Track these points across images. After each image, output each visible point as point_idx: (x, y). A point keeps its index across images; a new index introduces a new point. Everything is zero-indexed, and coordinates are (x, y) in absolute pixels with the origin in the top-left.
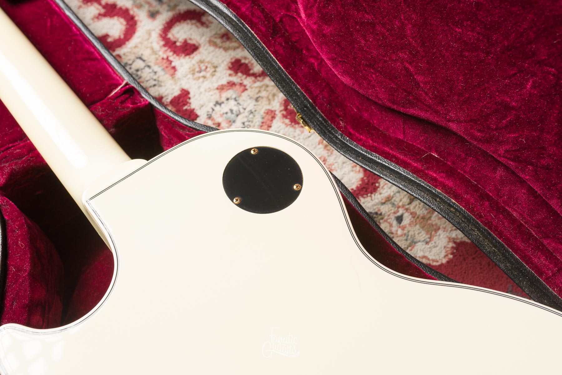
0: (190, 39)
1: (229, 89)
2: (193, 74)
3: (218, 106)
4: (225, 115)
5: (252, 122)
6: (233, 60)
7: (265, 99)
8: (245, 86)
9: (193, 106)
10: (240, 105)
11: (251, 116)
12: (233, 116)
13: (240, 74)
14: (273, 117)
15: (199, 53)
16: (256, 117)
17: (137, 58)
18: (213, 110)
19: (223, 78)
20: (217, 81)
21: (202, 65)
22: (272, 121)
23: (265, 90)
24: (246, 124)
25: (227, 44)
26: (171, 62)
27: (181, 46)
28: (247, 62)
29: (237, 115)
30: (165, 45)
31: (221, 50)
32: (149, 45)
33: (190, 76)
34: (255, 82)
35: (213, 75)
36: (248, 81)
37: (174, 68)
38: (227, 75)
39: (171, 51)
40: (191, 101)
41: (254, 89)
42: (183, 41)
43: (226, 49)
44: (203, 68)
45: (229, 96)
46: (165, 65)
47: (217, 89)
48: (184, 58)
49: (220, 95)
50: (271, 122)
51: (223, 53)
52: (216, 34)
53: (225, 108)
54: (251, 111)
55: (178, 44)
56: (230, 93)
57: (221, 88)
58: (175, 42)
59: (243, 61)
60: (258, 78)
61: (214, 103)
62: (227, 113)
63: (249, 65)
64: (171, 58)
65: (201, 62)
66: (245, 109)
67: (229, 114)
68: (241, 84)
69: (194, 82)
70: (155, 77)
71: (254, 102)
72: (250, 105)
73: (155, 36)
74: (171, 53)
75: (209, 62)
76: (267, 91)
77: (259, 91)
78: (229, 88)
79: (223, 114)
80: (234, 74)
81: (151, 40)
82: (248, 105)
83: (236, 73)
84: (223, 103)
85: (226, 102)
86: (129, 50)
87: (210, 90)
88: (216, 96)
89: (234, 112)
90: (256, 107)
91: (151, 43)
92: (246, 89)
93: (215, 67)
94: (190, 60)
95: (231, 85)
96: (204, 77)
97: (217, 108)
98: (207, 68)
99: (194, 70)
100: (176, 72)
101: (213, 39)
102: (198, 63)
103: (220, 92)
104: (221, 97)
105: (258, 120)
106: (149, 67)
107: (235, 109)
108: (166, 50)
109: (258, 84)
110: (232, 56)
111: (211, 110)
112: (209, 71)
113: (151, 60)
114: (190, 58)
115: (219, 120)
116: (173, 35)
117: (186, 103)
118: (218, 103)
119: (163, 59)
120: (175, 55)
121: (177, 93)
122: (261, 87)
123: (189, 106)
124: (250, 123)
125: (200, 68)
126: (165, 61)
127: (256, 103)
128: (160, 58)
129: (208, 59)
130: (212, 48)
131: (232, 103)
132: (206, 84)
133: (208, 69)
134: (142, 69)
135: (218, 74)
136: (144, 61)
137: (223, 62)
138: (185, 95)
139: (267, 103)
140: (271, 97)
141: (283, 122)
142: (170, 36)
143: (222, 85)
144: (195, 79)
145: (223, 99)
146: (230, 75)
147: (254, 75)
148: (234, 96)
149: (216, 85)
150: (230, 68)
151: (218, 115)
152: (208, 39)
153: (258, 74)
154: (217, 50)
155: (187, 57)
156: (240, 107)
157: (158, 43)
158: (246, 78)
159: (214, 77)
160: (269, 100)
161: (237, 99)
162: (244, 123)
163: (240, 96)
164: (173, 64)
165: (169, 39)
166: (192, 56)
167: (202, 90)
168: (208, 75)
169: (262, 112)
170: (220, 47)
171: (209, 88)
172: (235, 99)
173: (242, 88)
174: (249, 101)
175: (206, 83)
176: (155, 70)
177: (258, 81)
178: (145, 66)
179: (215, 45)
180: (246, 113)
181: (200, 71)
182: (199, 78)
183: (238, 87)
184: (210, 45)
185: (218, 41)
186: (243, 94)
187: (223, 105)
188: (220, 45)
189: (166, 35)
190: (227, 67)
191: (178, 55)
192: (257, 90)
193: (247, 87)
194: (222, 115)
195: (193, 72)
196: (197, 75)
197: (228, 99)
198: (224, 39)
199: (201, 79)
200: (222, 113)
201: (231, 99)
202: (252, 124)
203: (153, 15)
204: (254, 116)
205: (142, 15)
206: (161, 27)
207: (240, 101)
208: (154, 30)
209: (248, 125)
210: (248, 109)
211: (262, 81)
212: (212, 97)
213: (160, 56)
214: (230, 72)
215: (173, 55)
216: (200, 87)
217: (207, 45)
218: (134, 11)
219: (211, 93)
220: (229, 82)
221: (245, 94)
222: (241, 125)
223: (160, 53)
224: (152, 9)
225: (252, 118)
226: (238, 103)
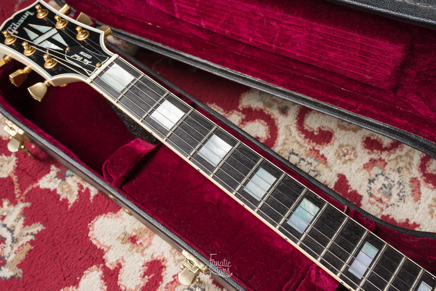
0: (323, 127)
1: (373, 166)
2: (340, 159)
3: (372, 184)
4: (381, 191)
5: (405, 192)
6: (365, 139)
7: (404, 169)
8: (384, 160)
9: (354, 188)
10: (388, 179)
11: (401, 187)
12: (388, 189)
13: (375, 151)
14: (419, 184)
15: (336, 138)
16: (406, 187)
17: (290, 154)
18: (370, 188)
19: (365, 157)
20: (361, 161)
21: (343, 149)
22: (419, 188)
23: (401, 161)
24: (401, 194)
26: (318, 151)
27: (318, 135)
28: (375, 138)
29: (390, 189)
30: (306, 138)
31: (351, 132)
32: (294, 140)
33: (338, 161)
34: (389, 155)
35: (356, 157)
36: (384, 156)
37: (323, 156)
38: (366, 153)
39: (313, 142)
40: (350, 183)
41: (392, 161)
42: (318, 130)
43: (355, 131)
44: (345, 151)
45: (376, 173)
46: (315, 155)
47: (364, 168)
48: (326, 146)
49: (369, 173)
51: (354, 133)
53: (378, 185)
54: (399, 182)
55: (316, 134)
56: (376, 170)
57: (367, 167)
58: (312, 133)
59: (372, 138)
60: (391, 151)
61: (368, 181)
62: (382, 188)
63: (378, 140)
64: (316, 148)
65: (341, 146)
66: (393, 182)
67: (384, 189)
68: (380, 159)
69: (345, 166)
70: (312, 168)
71: (398, 174)
74: (314, 144)
75: (347, 145)
76: (403, 161)
77: (397, 163)
78: (372, 165)
79: (379, 189)
80: (371, 152)
81: (293, 135)
82: (395, 178)
83: (372, 150)
84: (374, 180)
85: (376, 178)
86: (281, 148)
88: (366, 175)
89: (387, 186)
90: (401, 178)
91: (294, 137)
92: (386, 163)
93: (353, 149)
95: (373, 162)
96: (350, 160)
97: (372, 185)
98: (348, 151)
99: (339, 155)
100: (327, 161)
101: (340, 124)
102: (339, 147)
103: (368, 170)
104: (370, 175)
105: (408, 190)
106: (303, 159)
107: (386, 183)
108: (309, 141)
109: (392, 157)
110: (362, 136)
111: (369, 189)
112: (351, 154)
113: (302, 152)
114: (331, 145)
115: (379, 196)
116: (307, 125)
117: (348, 187)
118: (371, 181)
119: (311, 150)
120: (318, 145)
121: (336, 179)
122: (396, 159)
123: (351, 189)
124: (404, 194)
125: (343, 152)
126: (314, 152)
127: (400, 175)
128: (308, 149)
129: (345, 144)
130: (343, 132)
131: (381, 178)
132: (354, 166)
133: (350, 152)
134: (299, 163)
135: (359, 155)
136: (297, 155)
137: (357, 142)
138: (342, 179)
139: (408, 172)
140: (408, 166)
141: (428, 187)
142: (306, 128)
143: (367, 164)
145: (373, 176)
146: (369, 153)
147: (386, 149)
148: (380, 172)
149: (361, 165)
150: (366, 148)
151: (376, 192)
152: (336, 124)
153: (389, 148)
154: (348, 132)
155: (329, 144)
156: (389, 180)
157: (301, 137)
158: (381, 153)
159: (358, 158)
160: (408, 169)
161: (383, 173)
162: (398, 195)
163: (384, 170)
164: (321, 153)
165: (307, 130)
166: (332, 142)
168: (352, 157)
169: (408, 180)
170: (349, 130)
171: (358, 169)
173: (383, 162)
174: (394, 174)
175: (354, 164)
176: (310, 162)
177: (392, 153)
178: (300, 160)
179: (344, 128)
180: (397, 186)
181: (345, 155)
182: (345, 162)
183: (379, 163)
184: (341, 130)
185: (346, 124)
186: (386, 168)
187: (375, 182)
188: (348, 127)
189: (303, 127)
190: (362, 147)
191: (320, 144)
192: (395, 163)
193: (386, 161)
194: (379, 191)
195: (339, 157)
196: (343, 159)
197: (377, 176)
199: (349, 162)
200: (378, 188)
201: (379, 175)
202: (406, 194)
203: (284, 111)
204: (404, 186)
205: (275, 113)
206: (296, 121)
207: (387, 175)
208: (291, 125)
209: (403, 196)
210: (396, 182)
211: (395, 153)
212: (364, 176)
213: (307, 148)
214: (367, 151)
215: (317, 144)
216: (351, 169)
217: (338, 129)
218: (268, 111)
219: (362, 174)
220: (371, 160)
221: (387, 167)
222: (398, 197)
223: (306, 145)
224: (281, 106)
225: (403, 189)
226: (386, 177)
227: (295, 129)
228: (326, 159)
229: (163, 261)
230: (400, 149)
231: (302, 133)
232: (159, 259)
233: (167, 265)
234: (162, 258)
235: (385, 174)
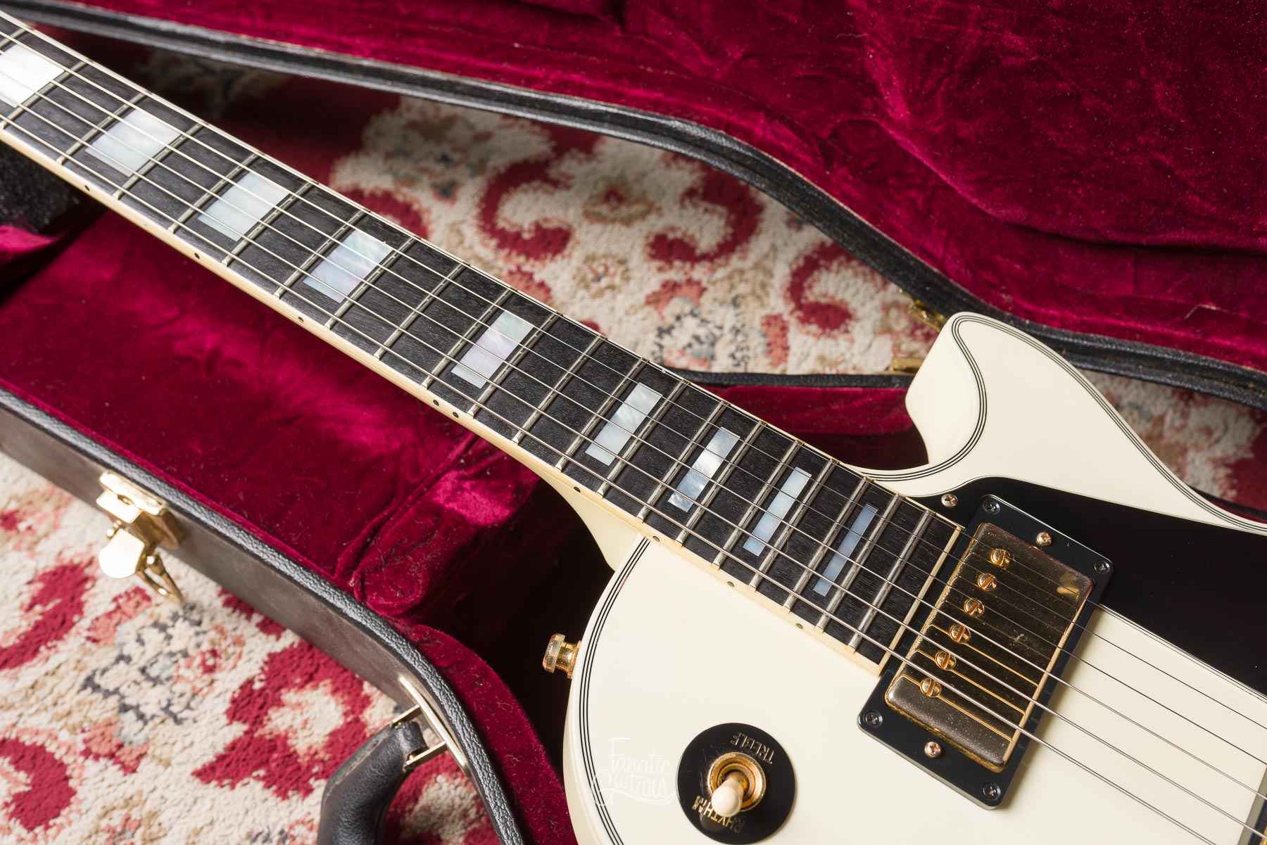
0: (546, 220)
1: (671, 297)
2: (587, 287)
3: (667, 337)
4: (689, 351)
5: (748, 348)
6: (651, 239)
7: (750, 299)
8: (698, 283)
10: (708, 322)
11: (740, 338)
12: (705, 347)
13: (677, 263)
14: (784, 329)
15: (578, 243)
16: (752, 336)
18: (661, 347)
19: (649, 279)
21: (595, 265)
22: (784, 336)
23: (741, 281)
24: (738, 355)
25: (624, 211)
26: (530, 276)
27: (532, 239)
28: (679, 235)
29: (713, 344)
30: (501, 246)
31: (617, 226)
33: (581, 293)
34: (713, 271)
35: (627, 279)
36: (699, 273)
37: (542, 285)
38: (654, 270)
39: (519, 254)
41: (719, 284)
42: (533, 228)
43: (627, 222)
44: (601, 270)
45: (677, 311)
46: (521, 284)
47: (648, 303)
48: (552, 260)
49: (660, 313)
50: (785, 339)
51: (624, 229)
52: (591, 197)
53: (682, 336)
54: (734, 327)
55: (526, 236)
56: (677, 305)
57: (654, 300)
58: (518, 235)
59: (671, 236)
60: (718, 261)
61: (656, 333)
62: (690, 345)
63: (687, 240)
64: (526, 268)
65: (590, 259)
66: (721, 328)
67: (696, 346)
68: (689, 281)
69: (597, 302)
71: (731, 312)
72: (728, 317)
73: (471, 232)
74: (522, 259)
75: (605, 256)
76: (747, 281)
77: (732, 287)
78: (668, 295)
79: (684, 348)
80: (667, 266)
81: (467, 244)
82: (724, 319)
83: (670, 262)
84: (672, 327)
85: (677, 324)
87: (633, 310)
88: (652, 318)
89: (703, 338)
90: (740, 318)
91: (471, 247)
92: (704, 289)
93: (622, 262)
94: (566, 260)
95: (671, 288)
96: (612, 287)
97: (667, 340)
98: (607, 268)
99: (583, 279)
100: (552, 293)
101: (590, 209)
102: (585, 262)
103: (656, 308)
104: (663, 318)
105: (757, 343)
107: (702, 332)
108: (509, 255)
109: (721, 273)
110: (645, 232)
111: (656, 348)
112: (615, 274)
114: (563, 257)
115: (682, 363)
116: (505, 219)
118: (663, 331)
119: (511, 273)
120: (532, 261)
122: (730, 277)
124: (745, 353)
125: (594, 271)
126: (518, 276)
127: (738, 311)
128: (503, 273)
129: (601, 252)
130: (598, 228)
131: (691, 324)
132: (623, 301)
133: (612, 270)
135: (635, 274)
137: (632, 247)
139: (758, 304)
140: (759, 291)
141: (808, 333)
142: (501, 224)
143: (654, 293)
144: (595, 296)
145: (670, 320)
146: (660, 269)
147: (705, 257)
148: (687, 309)
149: (641, 297)
150: (653, 257)
151: (676, 354)
152: (580, 211)
153: (712, 254)
154: (609, 227)
155: (558, 257)
156: (711, 326)
157: (486, 246)
158: (692, 267)
159: (632, 283)
160: (759, 297)
161: (696, 312)
162: (733, 356)
163: (698, 305)
164: (537, 278)
165: (503, 230)
166: (566, 252)
167: (620, 313)
168: (617, 280)
169: (757, 323)
170: (613, 221)
171: (632, 306)
172: (693, 314)
173: (695, 289)
174: (722, 310)
175: (620, 297)
177: (720, 266)
179: (601, 219)
180: (728, 336)
181: (598, 278)
182: (600, 293)
183: (685, 289)
184: (592, 223)
185: (604, 209)
186: (703, 300)
187: (675, 332)
188: (611, 216)
189: (494, 225)
190: (645, 256)
191: (537, 258)
192: (726, 285)
193: (704, 284)
194: (683, 352)
195: (584, 283)
196: (595, 286)
197: (678, 318)
198: (614, 202)
199: (608, 294)
200: (680, 346)
201: (685, 315)
202: (751, 353)
203: (447, 192)
204: (747, 336)
205: (423, 198)
206: (475, 212)
207: (704, 316)
208: (463, 222)
209: (743, 358)
210: (727, 326)
211: (727, 263)
212: (647, 322)
213: (501, 270)
214: (656, 264)
215: (527, 259)
216: (612, 309)
217: (585, 223)
218: (404, 194)
219: (640, 315)
220: (665, 285)
221: (706, 300)
222: (731, 361)
223: (500, 263)
224: (439, 181)
225: (743, 341)
226: (703, 321)
227: (474, 229)
228: (548, 290)
229: (90, 563)
230: (741, 255)
231: (492, 237)
232: (76, 561)
233: (97, 574)
234: (86, 560)
235: (700, 313)
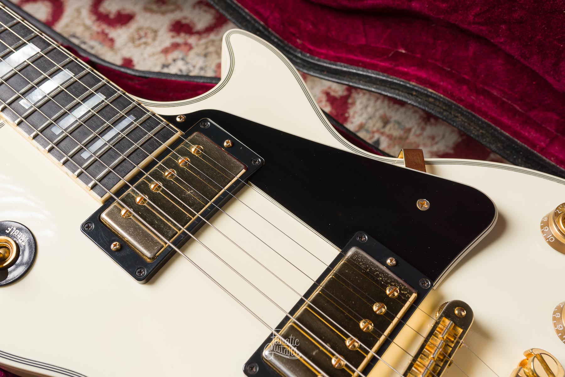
0: (124, 10)
1: (174, 50)
2: (133, 42)
6: (173, 23)
7: (214, 54)
8: (190, 45)
10: (189, 64)
13: (183, 35)
15: (136, 21)
19: (166, 41)
20: (160, 45)
21: (141, 32)
25: (164, 8)
26: (107, 35)
27: (114, 18)
28: (187, 22)
30: (97, 20)
31: (158, 15)
32: (80, 23)
33: (130, 45)
34: (199, 39)
35: (154, 39)
36: (192, 40)
37: (111, 40)
38: (170, 37)
39: (105, 24)
41: (200, 46)
42: (116, 13)
43: (164, 13)
44: (143, 34)
45: (175, 57)
46: (101, 38)
47: (162, 52)
48: (120, 28)
49: (166, 57)
51: (161, 16)
55: (112, 16)
56: (176, 54)
57: (166, 51)
59: (183, 22)
60: (203, 35)
63: (190, 24)
64: (106, 31)
65: (139, 29)
68: (186, 44)
69: (136, 50)
71: (203, 59)
72: (200, 62)
73: (85, 12)
74: (106, 26)
75: (147, 28)
77: (206, 48)
80: (177, 36)
81: (81, 17)
82: (197, 62)
83: (179, 34)
84: (170, 64)
85: (173, 63)
87: (154, 54)
88: (162, 59)
89: (184, 71)
90: (206, 62)
91: (82, 20)
92: (192, 48)
93: (155, 32)
94: (127, 29)
95: (176, 46)
96: (145, 43)
98: (146, 34)
99: (133, 38)
100: (115, 44)
102: (136, 31)
103: (165, 55)
104: (166, 59)
106: (85, 43)
108: (100, 24)
109: (203, 41)
110: (171, 19)
112: (149, 37)
113: (86, 36)
116: (103, 8)
118: (165, 65)
119: (98, 33)
120: (110, 28)
122: (207, 43)
125: (139, 35)
126: (101, 35)
127: (206, 59)
128: (95, 33)
129: (146, 26)
130: (148, 15)
131: (180, 63)
132: (149, 50)
133: (148, 35)
135: (159, 39)
137: (162, 25)
138: (127, 63)
139: (217, 57)
142: (101, 9)
143: (166, 48)
144: (136, 47)
145: (170, 61)
146: (173, 37)
147: (198, 33)
148: (181, 56)
149: (159, 49)
150: (171, 31)
152: (142, 7)
153: (201, 32)
154: (154, 15)
155: (124, 27)
157: (90, 19)
158: (189, 37)
159: (157, 42)
161: (185, 58)
163: (187, 55)
164: (110, 36)
165: (101, 13)
166: (129, 25)
167: (146, 55)
168: (149, 40)
169: (213, 66)
170: (157, 12)
172: (183, 59)
173: (187, 47)
174: (197, 58)
175: (148, 48)
176: (92, 45)
177: (204, 37)
179: (151, 11)
180: (197, 70)
181: (140, 38)
182: (139, 45)
184: (146, 12)
185: (154, 7)
187: (171, 67)
188: (157, 10)
189: (97, 9)
190: (167, 30)
191: (113, 27)
192: (204, 47)
193: (193, 45)
195: (132, 40)
196: (137, 42)
197: (174, 60)
198: (160, 3)
199: (143, 46)
201: (179, 60)
207: (188, 60)
208: (83, 7)
211: (208, 36)
214: (172, 34)
215: (108, 27)
216: (142, 54)
217: (143, 12)
219: (156, 57)
220: (173, 44)
221: (192, 54)
223: (94, 28)
226: (186, 63)
228: (113, 42)
230: (216, 33)
231: (95, 15)
